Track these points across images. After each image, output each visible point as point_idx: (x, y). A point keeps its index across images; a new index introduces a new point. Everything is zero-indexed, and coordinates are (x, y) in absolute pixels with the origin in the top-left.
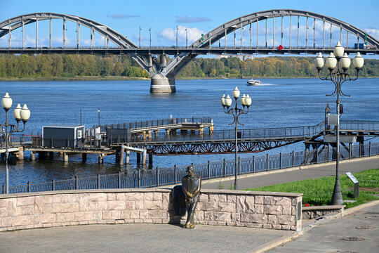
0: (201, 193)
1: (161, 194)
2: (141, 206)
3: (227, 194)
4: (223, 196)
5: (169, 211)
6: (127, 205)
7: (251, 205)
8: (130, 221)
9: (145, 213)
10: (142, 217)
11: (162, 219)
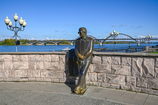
0: (94, 55)
1: (58, 56)
2: (42, 67)
3: (121, 56)
4: (116, 58)
5: (66, 72)
6: (30, 66)
7: (151, 69)
8: (32, 79)
9: (45, 73)
10: (43, 76)
11: (60, 79)
